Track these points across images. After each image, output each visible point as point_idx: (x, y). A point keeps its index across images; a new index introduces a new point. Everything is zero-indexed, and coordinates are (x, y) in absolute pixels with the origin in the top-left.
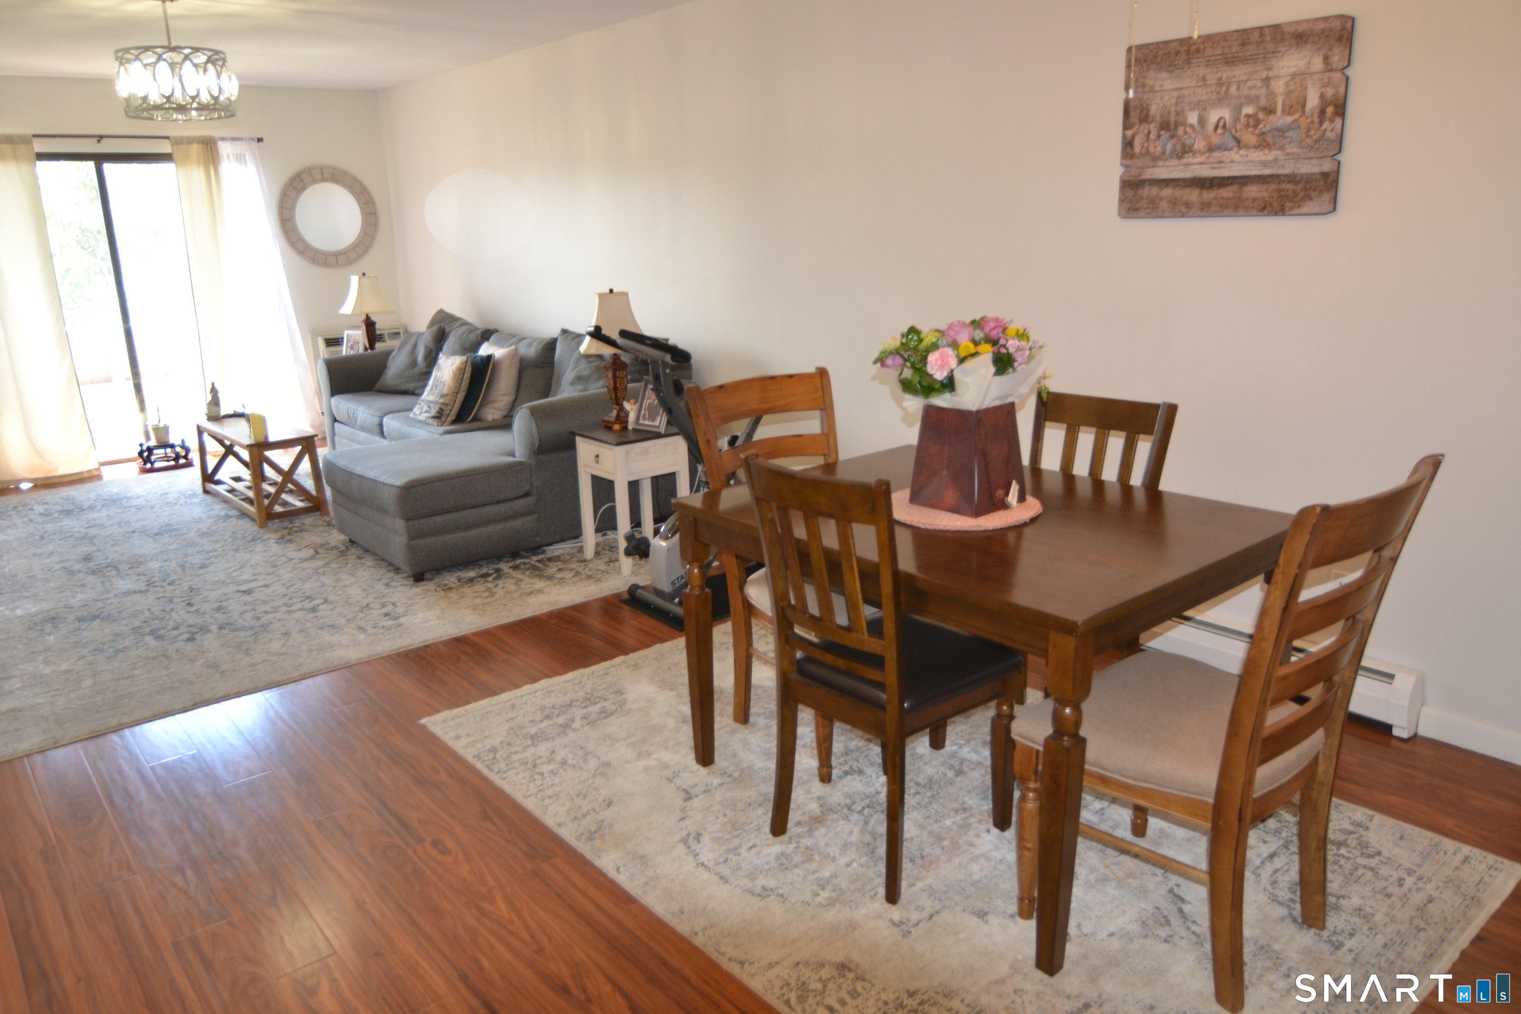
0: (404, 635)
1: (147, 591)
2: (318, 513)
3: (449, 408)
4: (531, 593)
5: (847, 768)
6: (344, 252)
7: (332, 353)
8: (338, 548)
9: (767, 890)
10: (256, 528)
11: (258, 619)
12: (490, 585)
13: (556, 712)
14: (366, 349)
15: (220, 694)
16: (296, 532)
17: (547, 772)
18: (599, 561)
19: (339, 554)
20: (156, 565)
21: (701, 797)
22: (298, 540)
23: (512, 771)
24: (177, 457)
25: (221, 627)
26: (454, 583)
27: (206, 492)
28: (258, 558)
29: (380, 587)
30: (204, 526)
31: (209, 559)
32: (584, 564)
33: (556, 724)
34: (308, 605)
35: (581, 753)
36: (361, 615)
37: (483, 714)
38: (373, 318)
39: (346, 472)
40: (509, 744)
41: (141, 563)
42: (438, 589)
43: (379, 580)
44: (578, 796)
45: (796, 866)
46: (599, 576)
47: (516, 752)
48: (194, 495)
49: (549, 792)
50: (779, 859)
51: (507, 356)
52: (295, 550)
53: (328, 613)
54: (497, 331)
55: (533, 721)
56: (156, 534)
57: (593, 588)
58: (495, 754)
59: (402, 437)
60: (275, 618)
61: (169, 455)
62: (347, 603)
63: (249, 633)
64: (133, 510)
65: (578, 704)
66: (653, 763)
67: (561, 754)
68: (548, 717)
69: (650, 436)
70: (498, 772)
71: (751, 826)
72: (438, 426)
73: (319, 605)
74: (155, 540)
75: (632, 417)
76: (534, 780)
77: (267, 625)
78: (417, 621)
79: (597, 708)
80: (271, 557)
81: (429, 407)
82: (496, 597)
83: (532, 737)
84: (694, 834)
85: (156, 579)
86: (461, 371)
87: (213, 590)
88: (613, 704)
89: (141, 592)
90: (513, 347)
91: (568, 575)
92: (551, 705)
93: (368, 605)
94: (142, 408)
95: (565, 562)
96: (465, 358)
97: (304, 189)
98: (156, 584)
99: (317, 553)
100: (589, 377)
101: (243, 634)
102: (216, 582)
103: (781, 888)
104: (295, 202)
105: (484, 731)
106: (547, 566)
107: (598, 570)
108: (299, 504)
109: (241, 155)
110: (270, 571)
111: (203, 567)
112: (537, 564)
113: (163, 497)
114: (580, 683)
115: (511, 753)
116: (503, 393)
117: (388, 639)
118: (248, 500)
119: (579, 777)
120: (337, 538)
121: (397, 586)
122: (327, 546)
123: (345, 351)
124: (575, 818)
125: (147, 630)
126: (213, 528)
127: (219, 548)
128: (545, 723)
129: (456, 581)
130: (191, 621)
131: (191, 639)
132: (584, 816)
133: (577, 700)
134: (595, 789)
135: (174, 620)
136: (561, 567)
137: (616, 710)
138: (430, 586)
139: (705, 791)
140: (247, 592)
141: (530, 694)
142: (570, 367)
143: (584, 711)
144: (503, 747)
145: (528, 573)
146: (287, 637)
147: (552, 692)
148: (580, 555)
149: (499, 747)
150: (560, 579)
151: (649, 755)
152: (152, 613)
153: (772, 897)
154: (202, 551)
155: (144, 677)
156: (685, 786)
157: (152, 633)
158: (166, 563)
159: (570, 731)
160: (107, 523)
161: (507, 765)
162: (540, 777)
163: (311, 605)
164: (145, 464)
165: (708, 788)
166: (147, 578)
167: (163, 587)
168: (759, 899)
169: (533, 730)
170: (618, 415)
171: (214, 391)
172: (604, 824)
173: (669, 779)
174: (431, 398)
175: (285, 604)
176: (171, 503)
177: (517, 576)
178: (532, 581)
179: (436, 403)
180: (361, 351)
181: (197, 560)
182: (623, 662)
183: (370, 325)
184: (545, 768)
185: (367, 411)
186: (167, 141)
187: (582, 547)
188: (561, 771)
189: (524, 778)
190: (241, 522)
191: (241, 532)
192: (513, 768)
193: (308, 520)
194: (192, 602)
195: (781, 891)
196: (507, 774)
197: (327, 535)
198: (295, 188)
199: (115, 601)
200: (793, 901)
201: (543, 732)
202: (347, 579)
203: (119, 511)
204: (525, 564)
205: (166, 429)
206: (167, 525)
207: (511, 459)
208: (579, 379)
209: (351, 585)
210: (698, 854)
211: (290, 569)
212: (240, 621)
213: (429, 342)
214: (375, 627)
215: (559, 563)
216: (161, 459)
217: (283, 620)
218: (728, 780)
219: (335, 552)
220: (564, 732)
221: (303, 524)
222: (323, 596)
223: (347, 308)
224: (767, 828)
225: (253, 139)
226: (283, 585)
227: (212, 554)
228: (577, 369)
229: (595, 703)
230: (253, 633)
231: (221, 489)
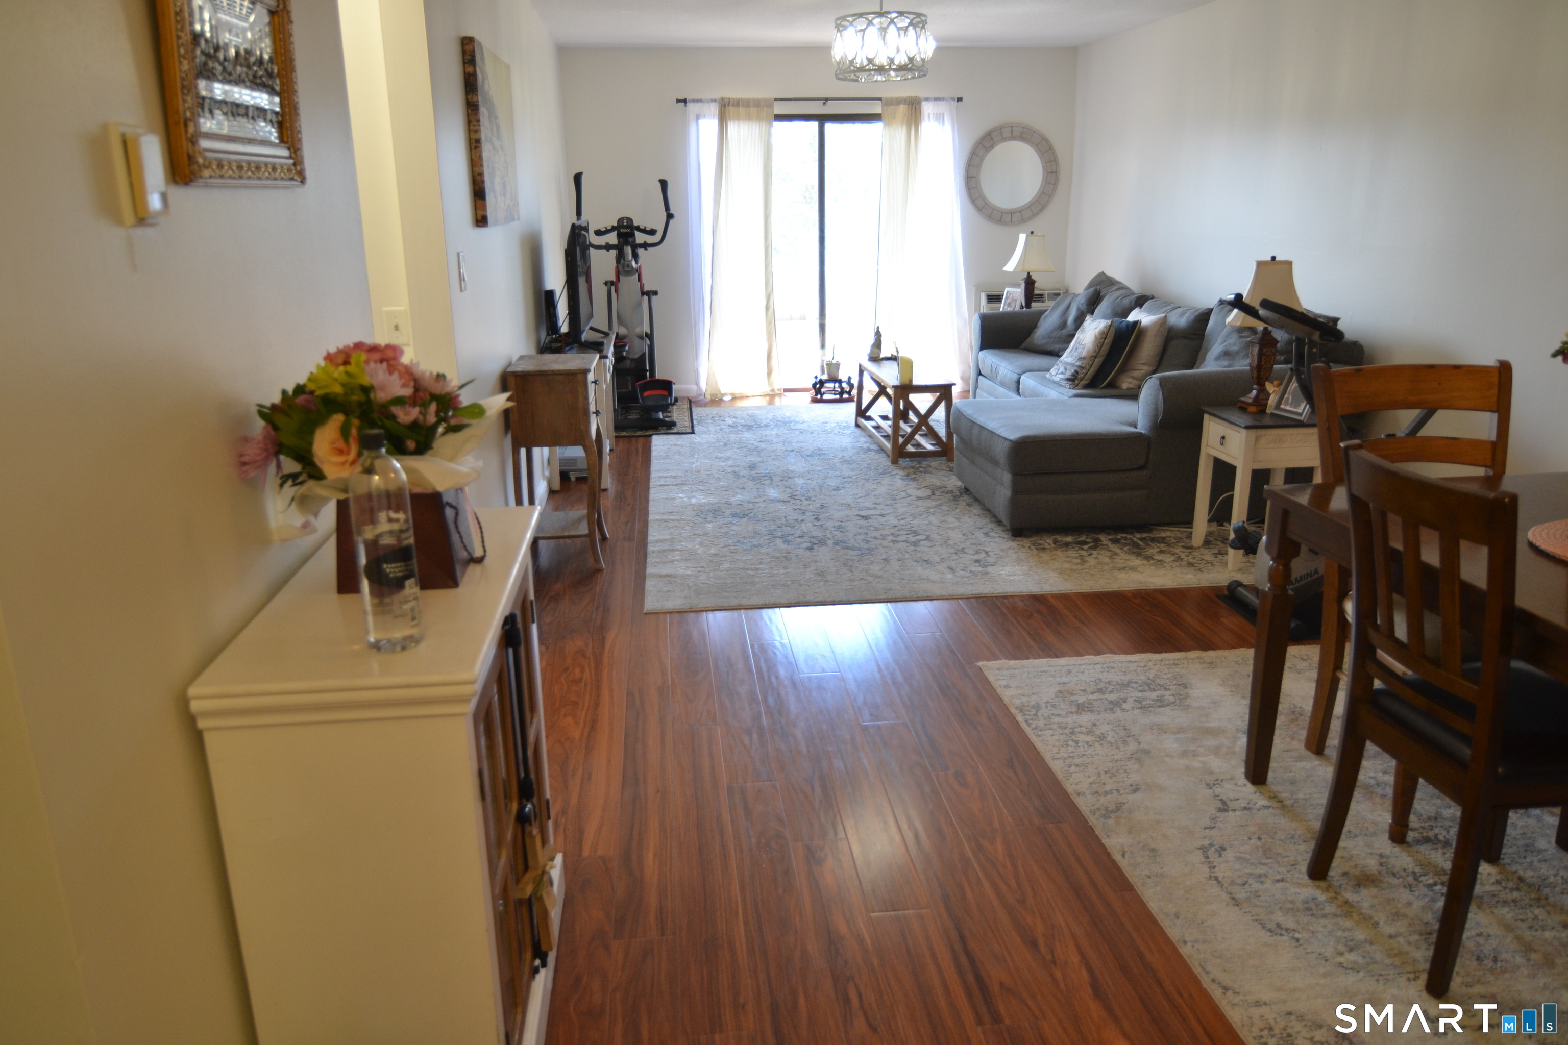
0: (987, 583)
1: (789, 501)
2: (944, 458)
3: (1084, 371)
4: (1124, 568)
5: (1431, 834)
6: (1020, 211)
7: (991, 309)
8: (953, 493)
9: (1282, 929)
10: (889, 463)
11: (868, 542)
12: (1084, 553)
13: (1111, 688)
14: (1022, 307)
15: (820, 599)
16: (921, 472)
17: (1083, 742)
18: (1206, 551)
19: (952, 498)
20: (801, 481)
21: (1237, 813)
22: (921, 480)
23: (1048, 731)
24: (842, 392)
25: (836, 544)
26: (1049, 544)
27: (857, 425)
28: (883, 489)
29: (979, 535)
30: (847, 455)
31: (843, 484)
32: (1189, 550)
33: (1106, 699)
34: (912, 538)
35: (1123, 733)
36: (955, 557)
37: (1038, 672)
38: (1034, 277)
39: (971, 421)
40: (1054, 706)
41: (789, 478)
42: (1032, 547)
43: (980, 528)
44: (1106, 772)
45: (1325, 916)
46: (1201, 566)
47: (1059, 715)
48: (847, 427)
49: (1078, 761)
50: (1307, 903)
51: (1154, 324)
52: (915, 488)
53: (927, 549)
54: (1153, 298)
55: (1084, 691)
56: (808, 456)
57: (1190, 576)
58: (1037, 712)
59: (1035, 394)
60: (881, 545)
61: (836, 389)
62: (946, 542)
63: (856, 553)
64: (797, 432)
65: (1135, 686)
66: (1197, 765)
67: (1103, 728)
68: (1100, 691)
69: (1290, 423)
70: (1035, 728)
71: (1286, 859)
72: (1070, 388)
73: (921, 540)
74: (806, 460)
75: (1272, 400)
76: (1068, 745)
77: (873, 550)
78: (1003, 572)
79: (1154, 695)
80: (893, 490)
81: (1066, 369)
82: (1086, 566)
83: (1078, 706)
84: (1216, 847)
85: (797, 493)
86: (1104, 335)
87: (838, 511)
88: (1173, 695)
89: (783, 501)
90: (1163, 315)
91: (1168, 558)
92: (1107, 680)
93: (963, 548)
94: (823, 346)
95: (1169, 545)
96: (1109, 322)
97: (992, 147)
98: (796, 497)
99: (933, 494)
100: (1237, 353)
101: (851, 552)
102: (843, 504)
103: (1299, 933)
104: (982, 160)
105: (1033, 688)
106: (1149, 545)
107: (1203, 560)
108: (929, 447)
109: (940, 114)
110: (889, 502)
111: (837, 489)
112: (1139, 542)
113: (823, 425)
114: (1145, 666)
115: (1053, 714)
116: (1143, 362)
117: (971, 583)
118: (887, 437)
119: (1113, 755)
120: (954, 482)
121: (995, 537)
122: (943, 490)
123: (1003, 307)
124: (1097, 792)
125: (780, 534)
126: (854, 458)
127: (853, 475)
128: (1095, 696)
129: (1052, 543)
130: (814, 534)
131: (810, 549)
132: (1106, 793)
133: (1136, 683)
134: (1126, 771)
135: (802, 530)
136: (1163, 549)
137: (1174, 703)
138: (1026, 542)
139: (1245, 808)
140: (866, 518)
141: (1090, 664)
142: (1219, 340)
143: (1140, 695)
144: (1047, 707)
145: (1125, 549)
146: (886, 563)
147: (1113, 668)
148: (1188, 541)
149: (1043, 705)
150: (1159, 561)
151: (1195, 756)
152: (787, 521)
153: (1285, 938)
154: (840, 476)
155: (766, 571)
156: (1224, 798)
157: (782, 537)
158: (809, 481)
159: (1118, 709)
160: (775, 440)
161: (1046, 724)
162: (1074, 744)
163: (914, 539)
164: (816, 395)
165: (1250, 806)
166: (791, 491)
167: (801, 500)
168: (1269, 934)
169: (1081, 699)
170: (1257, 397)
171: (878, 334)
172: (1124, 807)
173: (1208, 785)
174: (1069, 360)
175: (892, 534)
176: (827, 431)
177: (1114, 549)
178: (1127, 557)
179: (1073, 365)
180: (1017, 308)
181: (832, 483)
182: (1198, 657)
183: (1030, 283)
184: (1082, 738)
185: (1008, 367)
186: (879, 102)
187: (1191, 533)
188: (1097, 744)
189: (1058, 741)
190: (877, 456)
191: (875, 465)
192: (1051, 729)
193: (934, 463)
194: (820, 517)
195: (1297, 935)
196: (1043, 733)
197: (947, 479)
198: (984, 147)
199: (762, 505)
200: (1309, 950)
201: (1091, 704)
202: (952, 520)
203: (786, 432)
204: (1126, 539)
205: (837, 365)
206: (819, 449)
207: (1132, 429)
208: (1226, 354)
209: (953, 529)
210: (1214, 867)
211: (906, 505)
212: (852, 541)
213: (1082, 304)
214: (963, 570)
215: (1162, 545)
216: (830, 392)
217: (887, 547)
218: (1275, 804)
219: (949, 496)
220: (1112, 709)
221: (929, 466)
222: (927, 533)
223: (1010, 266)
224: (1304, 867)
225: (953, 99)
226: (897, 517)
227: (846, 480)
228: (1225, 344)
229: (1154, 690)
230: (859, 553)
231: (869, 424)
